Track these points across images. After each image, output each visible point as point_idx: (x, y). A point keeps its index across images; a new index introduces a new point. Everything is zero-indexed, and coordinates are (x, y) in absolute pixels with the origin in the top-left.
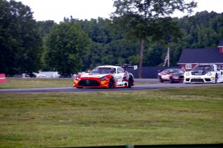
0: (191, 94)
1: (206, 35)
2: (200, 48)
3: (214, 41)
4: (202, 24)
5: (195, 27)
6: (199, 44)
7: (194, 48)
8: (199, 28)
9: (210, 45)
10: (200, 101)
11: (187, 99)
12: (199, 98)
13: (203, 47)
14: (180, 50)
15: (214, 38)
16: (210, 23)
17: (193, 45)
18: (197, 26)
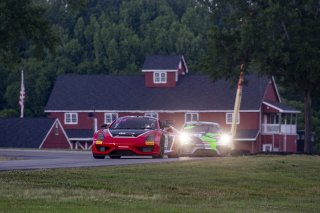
0: (76, 187)
1: (113, 42)
2: (99, 72)
3: (133, 56)
4: (103, 14)
5: (87, 22)
6: (96, 62)
7: (84, 72)
8: (97, 25)
9: (122, 66)
10: (96, 203)
11: (64, 199)
12: (92, 195)
13: (105, 70)
14: (52, 78)
15: (132, 49)
16: (124, 12)
17: (82, 66)
18: (93, 19)
